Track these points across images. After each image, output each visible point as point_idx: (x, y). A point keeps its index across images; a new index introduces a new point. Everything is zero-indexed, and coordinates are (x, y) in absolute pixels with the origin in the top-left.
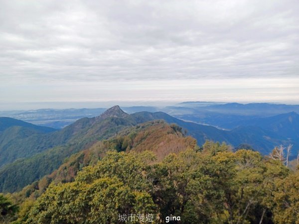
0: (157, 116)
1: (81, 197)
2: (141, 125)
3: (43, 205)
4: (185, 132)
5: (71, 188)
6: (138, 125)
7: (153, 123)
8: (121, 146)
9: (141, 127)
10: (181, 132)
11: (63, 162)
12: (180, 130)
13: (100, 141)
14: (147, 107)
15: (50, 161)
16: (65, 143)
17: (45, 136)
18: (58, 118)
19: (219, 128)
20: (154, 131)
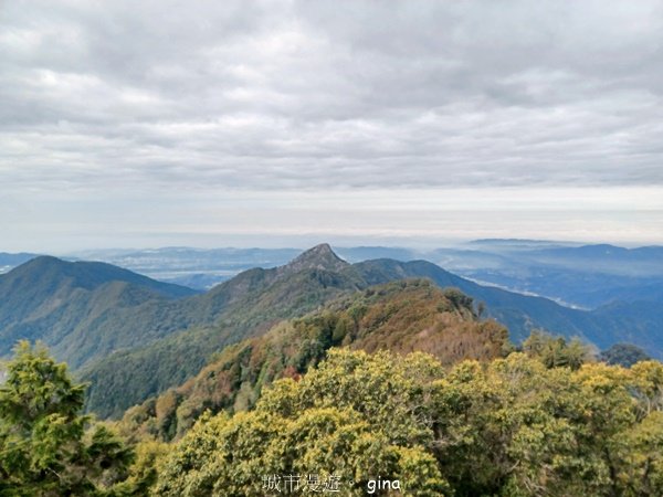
0: (414, 270)
1: (276, 449)
2: (378, 289)
3: (190, 457)
4: (481, 310)
5: (253, 426)
6: (371, 288)
7: (404, 286)
8: (332, 333)
9: (376, 294)
10: (470, 309)
11: (206, 360)
12: (467, 304)
13: (286, 322)
14: (390, 250)
15: (181, 358)
16: (213, 320)
17: (174, 305)
18: (200, 268)
19: (564, 304)
20: (406, 304)
